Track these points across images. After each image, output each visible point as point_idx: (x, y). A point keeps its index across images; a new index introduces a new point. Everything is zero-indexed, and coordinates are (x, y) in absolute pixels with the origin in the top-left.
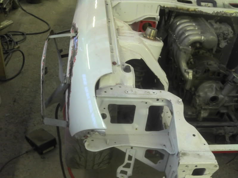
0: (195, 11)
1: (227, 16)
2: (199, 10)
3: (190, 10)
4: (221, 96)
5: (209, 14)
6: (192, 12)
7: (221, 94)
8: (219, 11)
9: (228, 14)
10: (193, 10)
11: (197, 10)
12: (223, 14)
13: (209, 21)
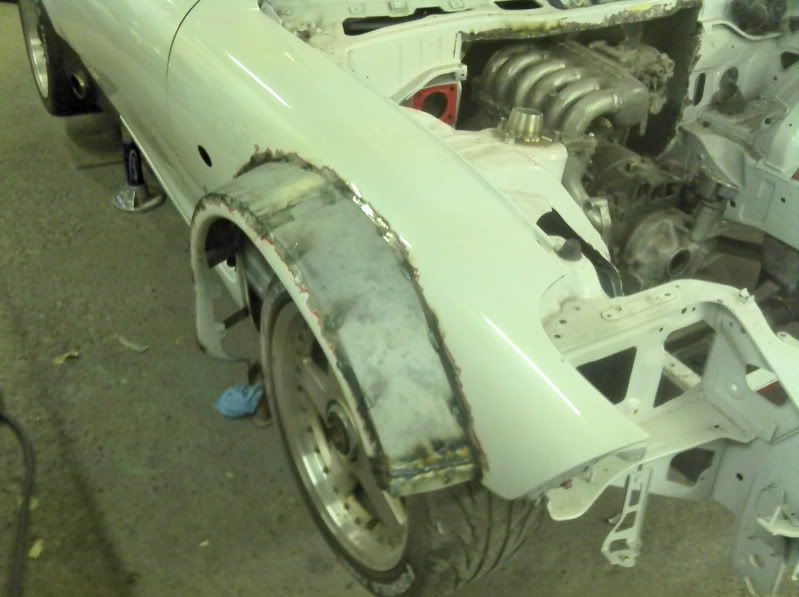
0: (559, 26)
1: (637, 21)
2: (570, 21)
3: (548, 27)
4: (692, 247)
5: (594, 25)
6: (552, 33)
7: (693, 241)
8: (616, 13)
9: (639, 15)
10: (554, 24)
11: (563, 23)
12: (626, 19)
13: (591, 46)
